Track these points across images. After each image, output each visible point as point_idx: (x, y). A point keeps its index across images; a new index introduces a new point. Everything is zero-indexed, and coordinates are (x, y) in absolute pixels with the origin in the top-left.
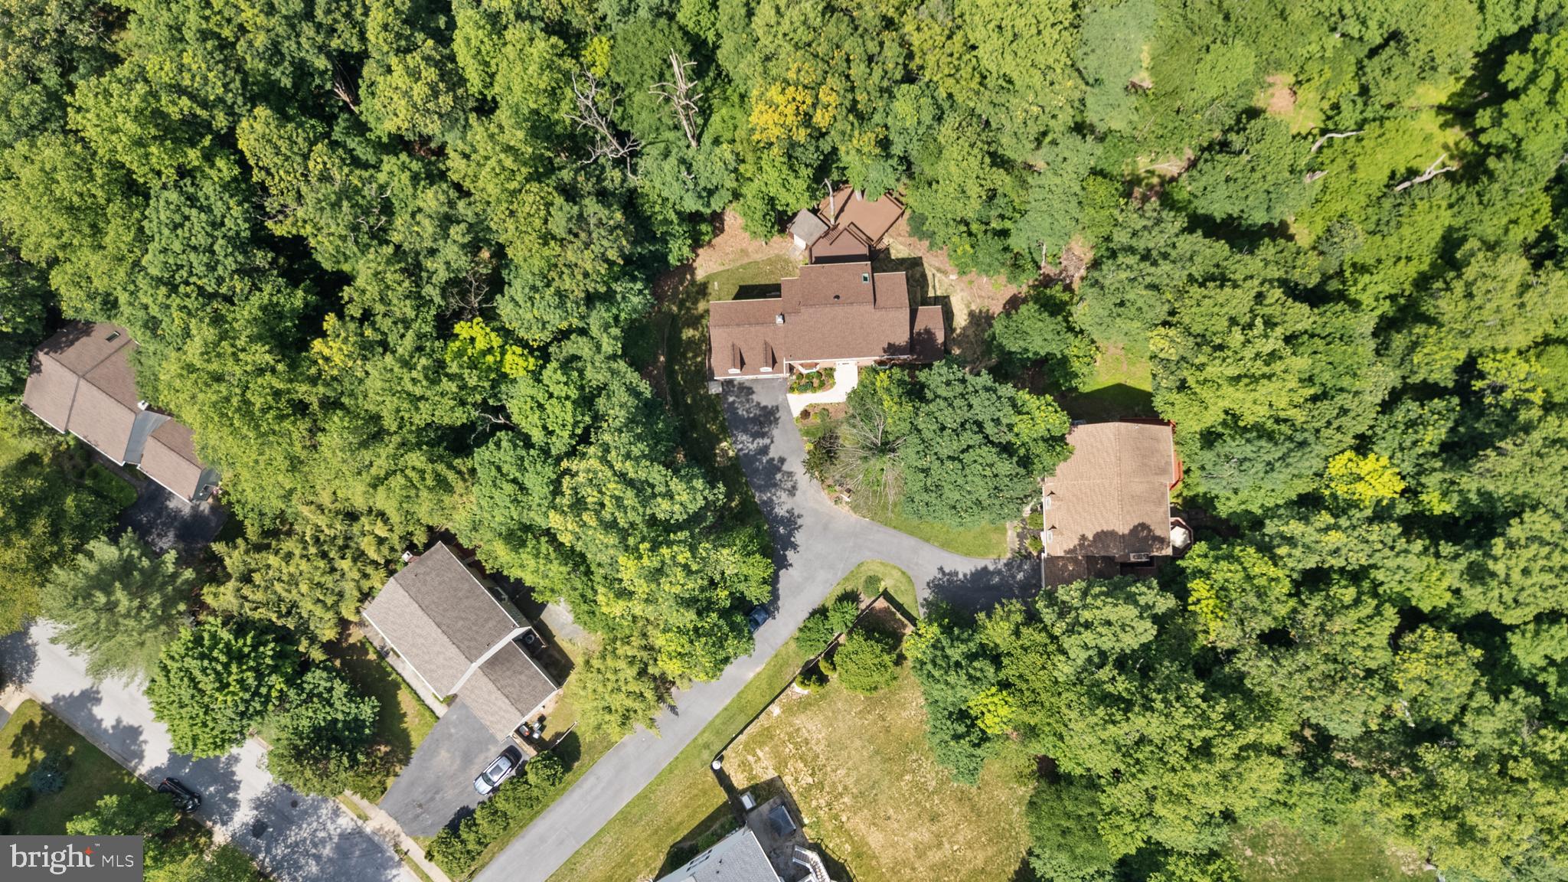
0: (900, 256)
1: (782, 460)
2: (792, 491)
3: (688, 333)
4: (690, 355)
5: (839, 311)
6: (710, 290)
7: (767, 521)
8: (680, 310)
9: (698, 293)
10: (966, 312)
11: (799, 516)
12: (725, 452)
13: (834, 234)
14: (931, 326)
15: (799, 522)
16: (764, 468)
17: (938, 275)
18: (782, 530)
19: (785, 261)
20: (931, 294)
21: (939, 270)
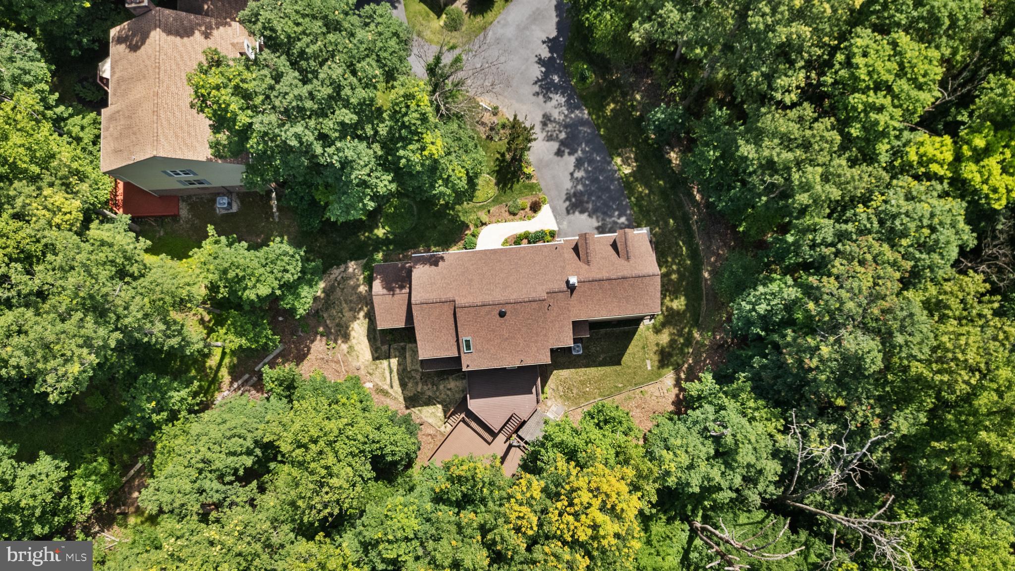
0: (431, 409)
1: (559, 153)
2: (547, 119)
3: (679, 304)
4: (674, 277)
5: (498, 296)
6: (656, 358)
7: (573, 89)
8: (690, 333)
9: (670, 355)
10: (353, 341)
11: (537, 94)
12: (626, 162)
13: (511, 427)
14: (389, 298)
15: (537, 88)
16: (580, 145)
17: (386, 387)
18: (556, 79)
19: (569, 399)
20: (394, 362)
21: (385, 393)
